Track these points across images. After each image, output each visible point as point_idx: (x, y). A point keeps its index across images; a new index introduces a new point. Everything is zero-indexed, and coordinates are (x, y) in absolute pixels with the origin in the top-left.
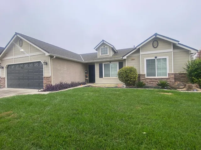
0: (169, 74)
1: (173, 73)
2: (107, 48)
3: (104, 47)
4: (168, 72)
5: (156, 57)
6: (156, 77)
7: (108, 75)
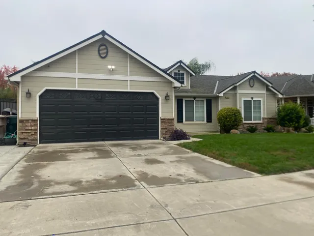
0: (263, 118)
1: (266, 117)
2: (183, 74)
3: (179, 71)
4: (262, 116)
5: (252, 98)
6: (253, 122)
7: (190, 118)
